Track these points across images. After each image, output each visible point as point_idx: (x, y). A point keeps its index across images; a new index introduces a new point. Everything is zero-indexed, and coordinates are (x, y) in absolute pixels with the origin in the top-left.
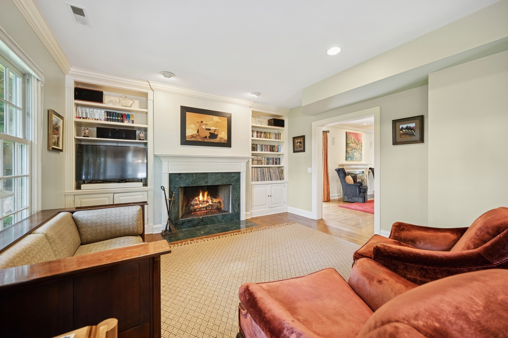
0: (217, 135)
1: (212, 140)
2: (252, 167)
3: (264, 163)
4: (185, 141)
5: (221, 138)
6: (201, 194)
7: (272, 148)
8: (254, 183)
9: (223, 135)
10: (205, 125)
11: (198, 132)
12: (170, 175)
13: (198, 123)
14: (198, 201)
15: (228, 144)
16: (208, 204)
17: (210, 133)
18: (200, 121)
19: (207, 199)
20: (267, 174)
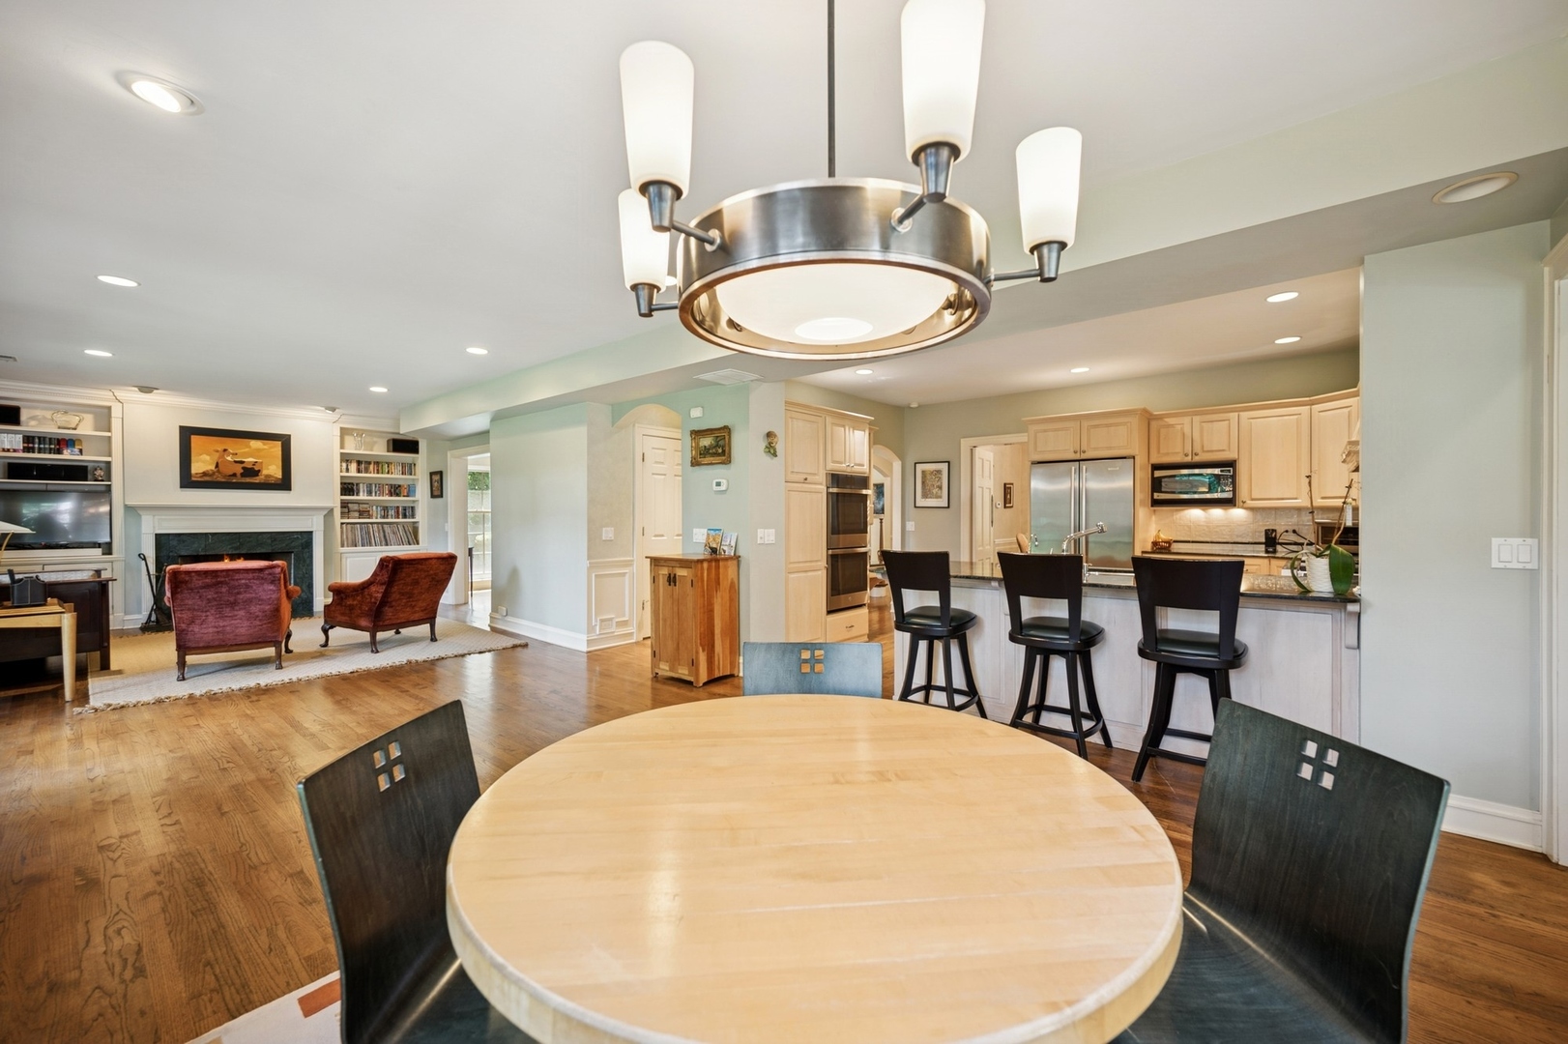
0: (259, 471)
1: (248, 480)
2: (342, 524)
3: (375, 514)
4: (188, 481)
5: (268, 476)
7: (395, 490)
8: (345, 549)
9: (274, 470)
10: (233, 454)
11: (217, 466)
12: (158, 537)
13: (217, 451)
15: (284, 484)
17: (243, 468)
18: (220, 448)
20: (377, 534)
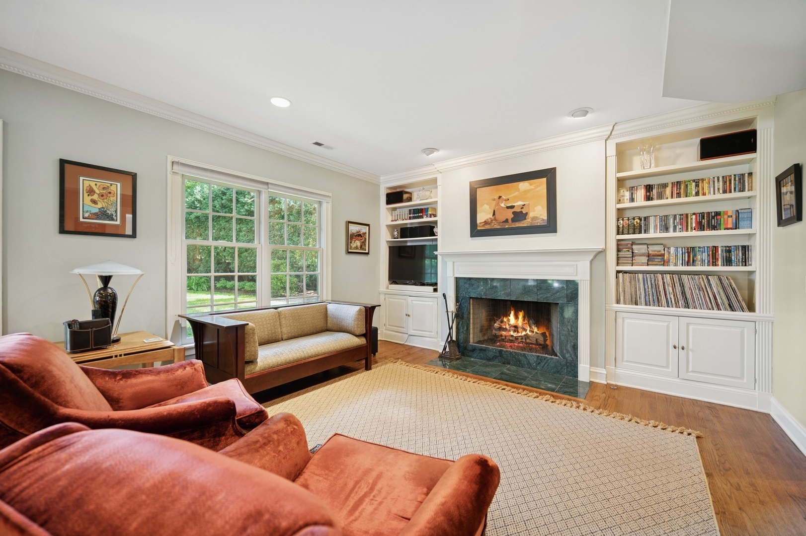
0: (527, 213)
1: (518, 225)
2: (618, 272)
3: (672, 259)
4: (476, 231)
5: (534, 218)
6: (512, 313)
8: (621, 306)
9: (538, 213)
10: (506, 200)
11: (494, 214)
12: (457, 279)
13: (494, 200)
14: (507, 325)
15: (550, 226)
16: (524, 333)
17: (514, 213)
18: (496, 197)
19: (523, 324)
